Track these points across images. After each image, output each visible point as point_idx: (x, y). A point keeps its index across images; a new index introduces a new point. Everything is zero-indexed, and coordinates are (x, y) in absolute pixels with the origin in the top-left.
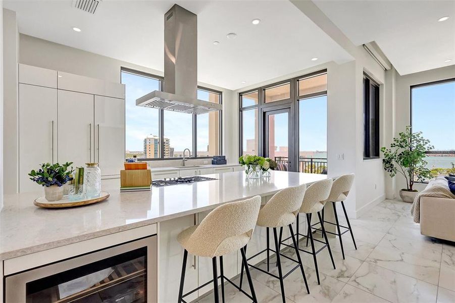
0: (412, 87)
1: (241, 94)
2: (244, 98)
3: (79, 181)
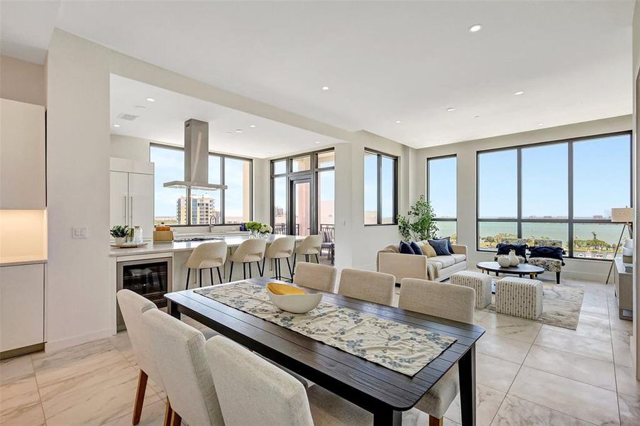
0: (428, 159)
1: (272, 162)
2: (276, 164)
3: (132, 234)
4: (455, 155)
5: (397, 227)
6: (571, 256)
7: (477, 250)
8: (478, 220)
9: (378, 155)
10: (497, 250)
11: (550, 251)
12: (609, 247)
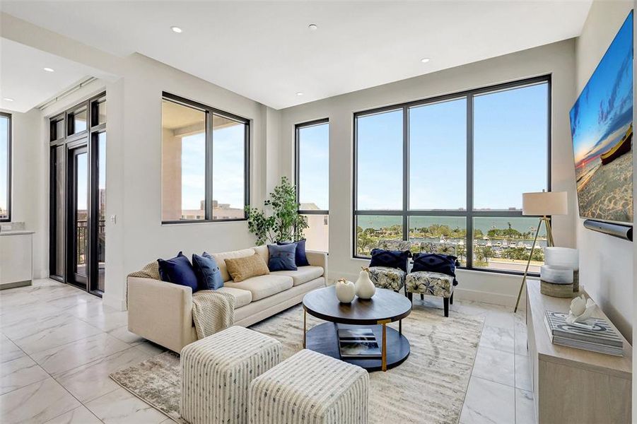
1: (53, 121)
4: (327, 120)
5: (246, 223)
6: (469, 267)
7: (354, 257)
8: (355, 213)
9: (207, 112)
10: (371, 256)
11: (438, 261)
12: (521, 235)
